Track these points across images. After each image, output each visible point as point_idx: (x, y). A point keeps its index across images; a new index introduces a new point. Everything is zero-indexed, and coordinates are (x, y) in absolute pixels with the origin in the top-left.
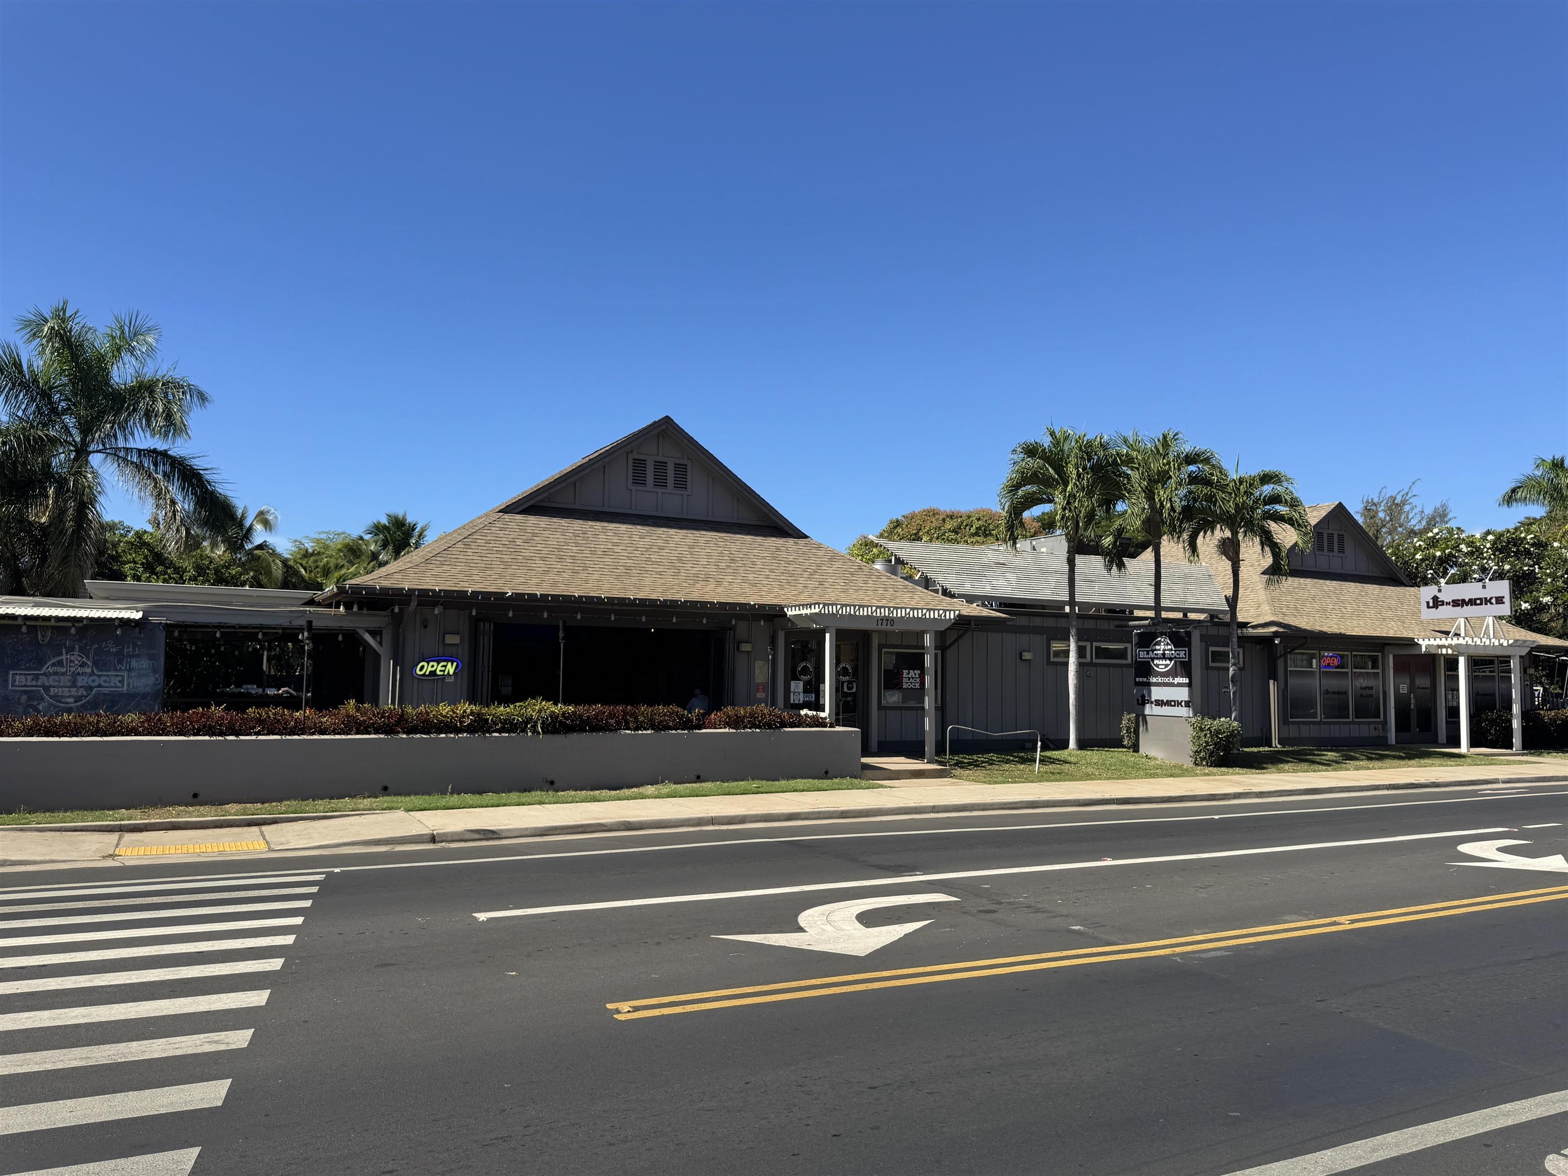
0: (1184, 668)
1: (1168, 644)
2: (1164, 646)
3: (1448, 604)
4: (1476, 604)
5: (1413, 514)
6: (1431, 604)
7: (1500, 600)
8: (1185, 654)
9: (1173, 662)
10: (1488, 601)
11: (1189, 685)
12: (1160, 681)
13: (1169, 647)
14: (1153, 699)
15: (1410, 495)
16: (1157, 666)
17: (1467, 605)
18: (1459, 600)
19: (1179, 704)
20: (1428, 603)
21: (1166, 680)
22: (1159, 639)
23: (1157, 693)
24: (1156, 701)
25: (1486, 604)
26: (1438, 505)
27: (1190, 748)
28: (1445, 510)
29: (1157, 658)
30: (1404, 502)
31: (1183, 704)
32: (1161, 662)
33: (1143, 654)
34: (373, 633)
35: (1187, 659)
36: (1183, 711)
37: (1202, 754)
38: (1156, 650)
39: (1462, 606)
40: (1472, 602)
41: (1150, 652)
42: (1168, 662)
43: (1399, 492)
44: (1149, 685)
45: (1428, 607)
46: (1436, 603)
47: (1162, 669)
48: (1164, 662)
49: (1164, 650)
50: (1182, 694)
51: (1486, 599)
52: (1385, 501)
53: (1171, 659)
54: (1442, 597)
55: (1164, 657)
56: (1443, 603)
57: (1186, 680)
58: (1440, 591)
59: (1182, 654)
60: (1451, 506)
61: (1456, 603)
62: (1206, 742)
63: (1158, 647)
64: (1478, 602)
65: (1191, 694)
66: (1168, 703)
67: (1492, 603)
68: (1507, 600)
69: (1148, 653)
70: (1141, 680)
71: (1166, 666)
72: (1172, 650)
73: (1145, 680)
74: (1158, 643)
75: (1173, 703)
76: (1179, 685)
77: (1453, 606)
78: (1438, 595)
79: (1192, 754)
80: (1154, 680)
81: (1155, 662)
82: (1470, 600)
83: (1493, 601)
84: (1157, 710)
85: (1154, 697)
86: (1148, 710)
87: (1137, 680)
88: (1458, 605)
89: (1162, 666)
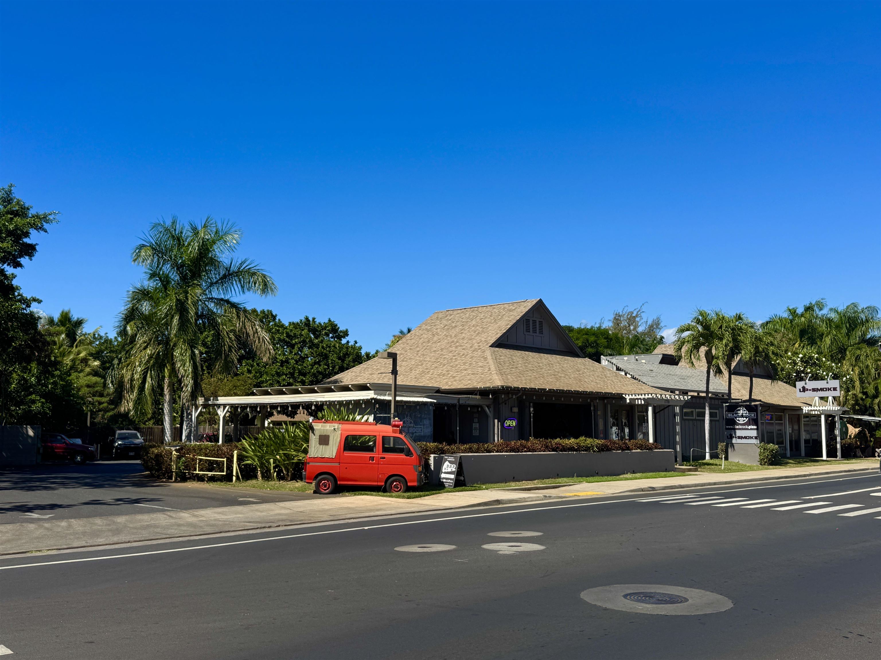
0: (754, 421)
1: (744, 411)
2: (742, 411)
3: (810, 390)
4: (824, 391)
5: (641, 323)
6: (802, 390)
7: (835, 389)
8: (754, 415)
9: (748, 419)
10: (829, 389)
11: (757, 429)
12: (740, 427)
13: (745, 412)
14: (737, 436)
15: (641, 311)
16: (739, 420)
17: (819, 391)
18: (815, 389)
19: (752, 438)
20: (800, 390)
21: (744, 427)
22: (739, 408)
23: (739, 433)
24: (738, 437)
25: (828, 391)
26: (655, 318)
27: (758, 458)
28: (659, 321)
29: (738, 417)
30: (637, 316)
31: (754, 438)
32: (741, 419)
33: (730, 415)
34: (488, 407)
35: (755, 418)
36: (754, 441)
37: (766, 460)
38: (738, 413)
39: (817, 391)
40: (822, 390)
41: (735, 414)
42: (745, 419)
43: (635, 309)
44: (735, 429)
45: (800, 391)
46: (804, 390)
47: (741, 422)
48: (743, 419)
49: (742, 413)
50: (754, 433)
51: (828, 388)
52: (627, 314)
53: (746, 418)
54: (807, 387)
55: (742, 416)
56: (807, 390)
57: (755, 427)
58: (806, 384)
59: (753, 415)
60: (662, 318)
61: (814, 390)
62: (768, 455)
63: (739, 412)
64: (825, 389)
65: (758, 433)
66: (745, 438)
67: (831, 390)
68: (838, 389)
69: (733, 415)
70: (729, 427)
71: (744, 420)
72: (747, 413)
73: (732, 427)
74: (739, 410)
75: (748, 438)
76: (751, 429)
77: (812, 391)
78: (805, 386)
79: (759, 460)
80: (737, 427)
81: (737, 419)
82: (821, 389)
83: (832, 389)
84: (739, 441)
85: (738, 435)
86: (734, 441)
87: (727, 427)
88: (815, 391)
89: (741, 420)
